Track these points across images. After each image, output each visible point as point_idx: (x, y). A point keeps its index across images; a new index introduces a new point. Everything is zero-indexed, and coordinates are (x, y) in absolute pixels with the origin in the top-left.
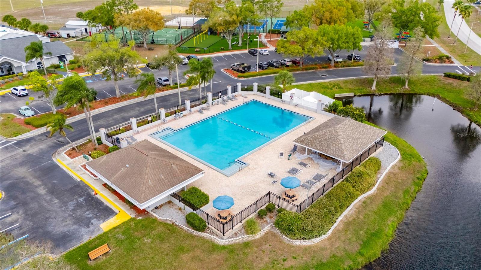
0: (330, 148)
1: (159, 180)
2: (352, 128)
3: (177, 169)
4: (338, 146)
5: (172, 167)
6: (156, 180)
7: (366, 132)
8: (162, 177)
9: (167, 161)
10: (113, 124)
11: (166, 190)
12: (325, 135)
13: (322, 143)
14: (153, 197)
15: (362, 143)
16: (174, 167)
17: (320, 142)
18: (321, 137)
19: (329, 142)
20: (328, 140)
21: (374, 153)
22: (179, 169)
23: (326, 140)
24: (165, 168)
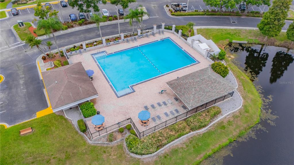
0: (184, 95)
1: (68, 96)
2: (208, 83)
3: (81, 91)
4: (190, 95)
5: (79, 89)
6: (66, 96)
7: (218, 88)
8: (71, 95)
9: (77, 84)
10: (77, 41)
11: (70, 103)
12: (186, 84)
13: (182, 90)
14: (61, 107)
15: (209, 95)
16: (80, 89)
17: (181, 88)
18: (183, 86)
19: (186, 90)
20: (186, 89)
21: (223, 101)
22: (82, 91)
23: (185, 88)
24: (74, 89)
